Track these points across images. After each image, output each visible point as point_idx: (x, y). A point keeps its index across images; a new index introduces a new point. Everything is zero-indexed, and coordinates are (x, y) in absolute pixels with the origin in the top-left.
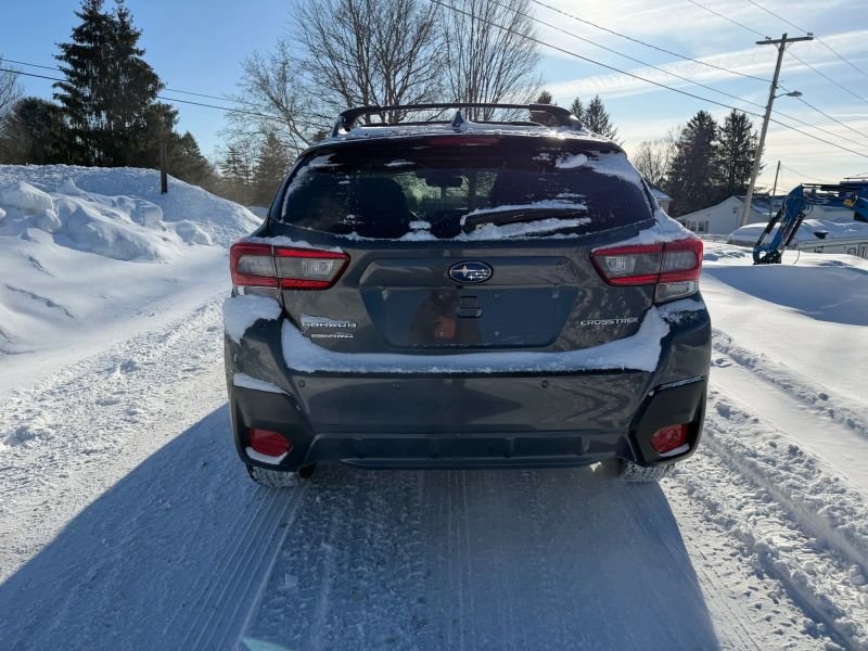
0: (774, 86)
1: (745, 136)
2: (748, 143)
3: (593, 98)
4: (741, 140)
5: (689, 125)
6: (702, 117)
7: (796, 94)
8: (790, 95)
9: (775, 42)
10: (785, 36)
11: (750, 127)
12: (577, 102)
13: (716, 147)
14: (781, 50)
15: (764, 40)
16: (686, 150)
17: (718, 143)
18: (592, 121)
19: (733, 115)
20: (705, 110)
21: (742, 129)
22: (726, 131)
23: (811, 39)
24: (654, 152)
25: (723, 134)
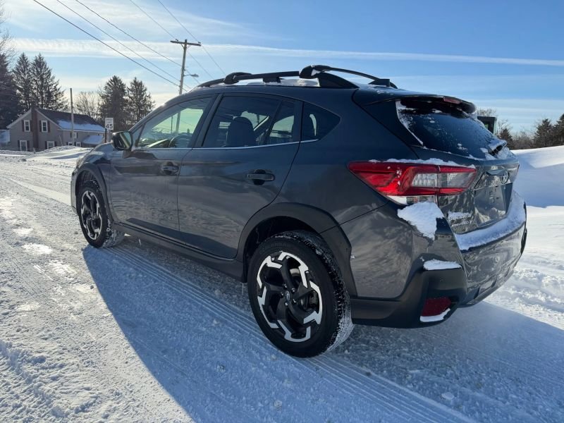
0: (183, 69)
1: (143, 95)
2: (145, 100)
3: (37, 55)
4: (141, 98)
5: (108, 84)
6: (115, 80)
7: (195, 76)
8: (192, 75)
9: (181, 43)
10: (186, 41)
11: (146, 90)
12: (23, 56)
13: (127, 100)
14: (185, 48)
15: (175, 40)
16: (107, 100)
17: (127, 98)
18: (37, 71)
19: (135, 81)
20: (117, 76)
21: (141, 91)
22: (132, 91)
23: (200, 45)
24: (89, 100)
25: (130, 92)
